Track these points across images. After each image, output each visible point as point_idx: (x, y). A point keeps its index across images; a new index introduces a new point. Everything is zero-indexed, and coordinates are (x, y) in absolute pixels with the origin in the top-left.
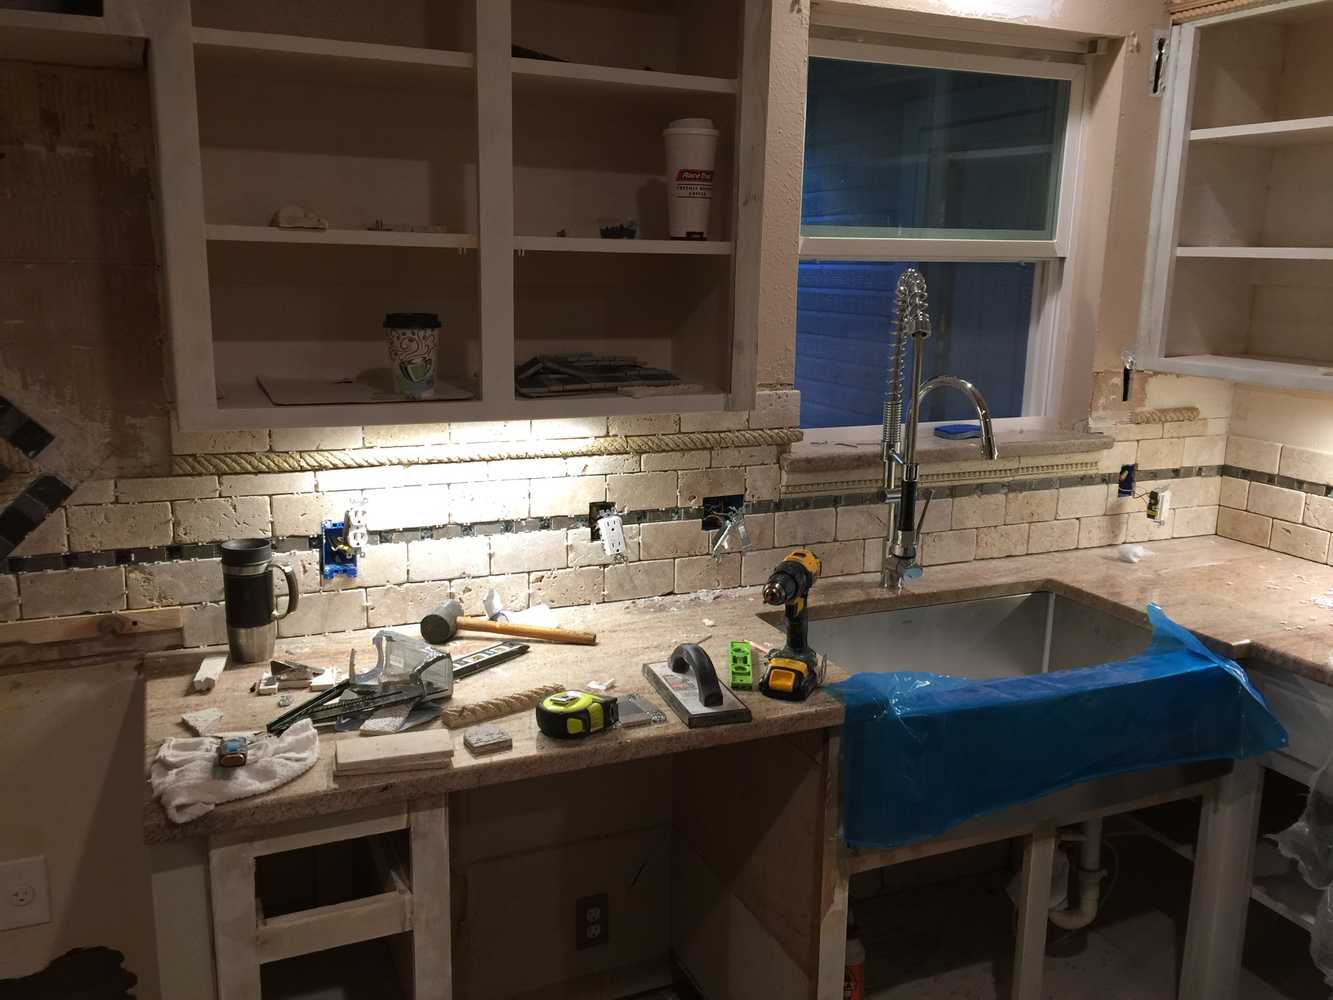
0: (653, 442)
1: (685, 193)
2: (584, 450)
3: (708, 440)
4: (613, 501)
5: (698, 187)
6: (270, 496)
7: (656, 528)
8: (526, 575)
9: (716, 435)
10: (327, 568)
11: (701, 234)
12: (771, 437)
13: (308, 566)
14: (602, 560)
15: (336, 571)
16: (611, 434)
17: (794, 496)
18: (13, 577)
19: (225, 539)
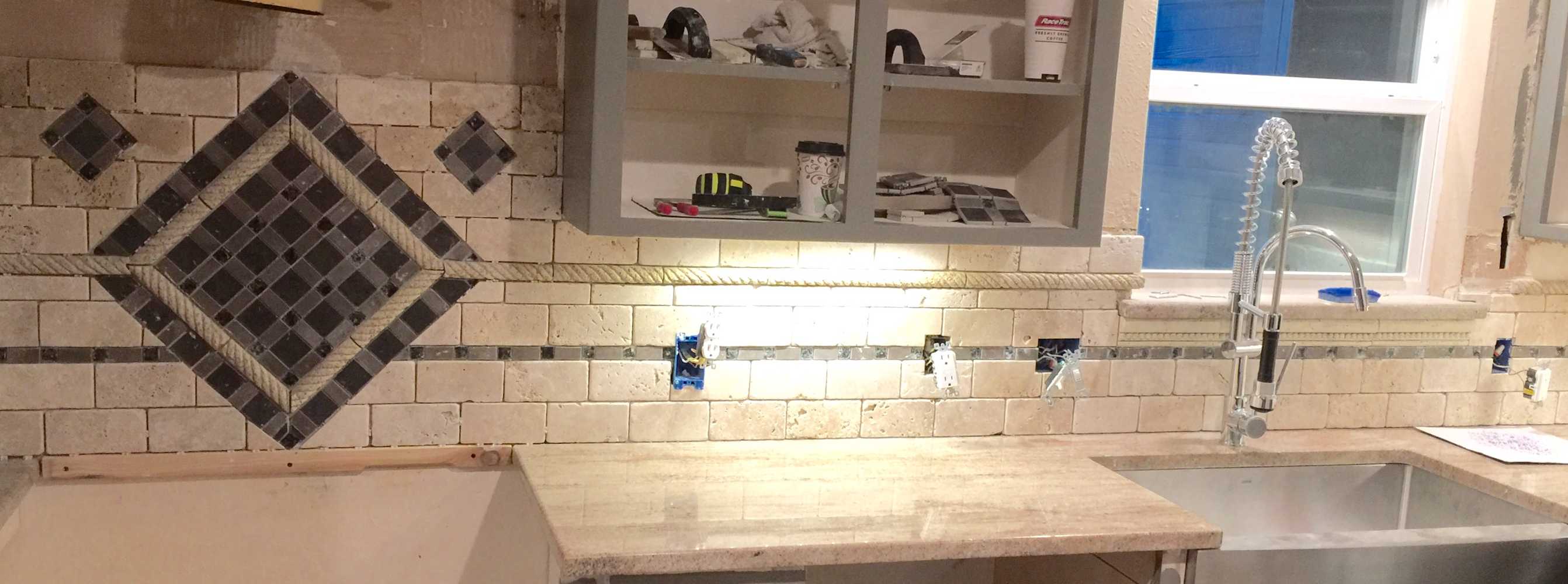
0: (991, 280)
1: (1044, 37)
2: (924, 282)
3: (1046, 280)
4: (948, 335)
5: (1056, 32)
6: (634, 306)
7: (989, 366)
8: (860, 402)
9: (1055, 276)
10: (677, 380)
11: (1056, 76)
12: (1111, 281)
13: (660, 375)
14: (934, 393)
15: (685, 383)
16: (950, 268)
17: (1132, 344)
18: (412, 363)
19: (591, 343)
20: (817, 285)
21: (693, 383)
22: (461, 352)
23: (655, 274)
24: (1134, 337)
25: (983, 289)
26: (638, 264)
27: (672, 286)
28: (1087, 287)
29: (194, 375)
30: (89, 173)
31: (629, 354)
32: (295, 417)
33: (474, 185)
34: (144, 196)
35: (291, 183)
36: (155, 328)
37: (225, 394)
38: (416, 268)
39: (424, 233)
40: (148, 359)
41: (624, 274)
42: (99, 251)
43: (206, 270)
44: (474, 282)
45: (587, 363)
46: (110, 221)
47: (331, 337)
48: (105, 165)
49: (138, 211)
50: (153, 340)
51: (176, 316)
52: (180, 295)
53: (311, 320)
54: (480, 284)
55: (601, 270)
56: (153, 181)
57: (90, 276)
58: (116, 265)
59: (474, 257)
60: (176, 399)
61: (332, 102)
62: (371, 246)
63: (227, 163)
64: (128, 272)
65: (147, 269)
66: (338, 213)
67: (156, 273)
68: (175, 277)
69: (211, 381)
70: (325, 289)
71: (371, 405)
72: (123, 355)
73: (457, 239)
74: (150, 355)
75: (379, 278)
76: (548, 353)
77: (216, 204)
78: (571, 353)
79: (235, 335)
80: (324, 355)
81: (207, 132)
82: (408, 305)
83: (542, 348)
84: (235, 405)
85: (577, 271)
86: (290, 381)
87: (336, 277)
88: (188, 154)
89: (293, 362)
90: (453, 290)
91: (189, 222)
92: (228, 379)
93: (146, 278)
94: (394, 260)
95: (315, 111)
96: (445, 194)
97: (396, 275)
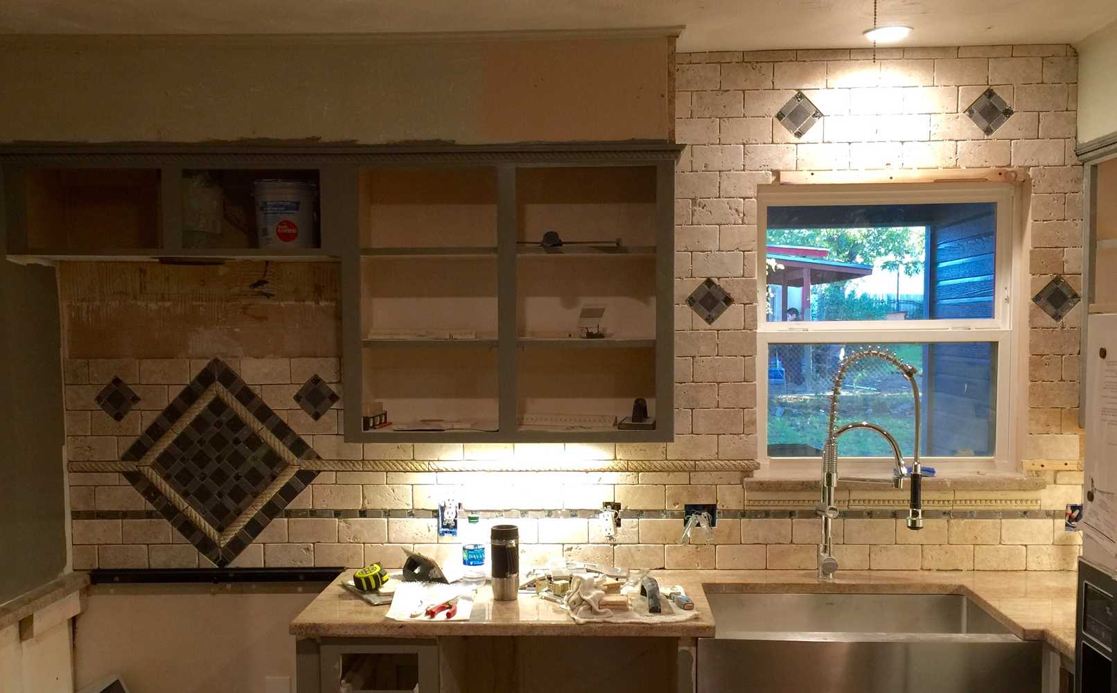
0: (646, 465)
2: (599, 468)
3: (686, 465)
4: (620, 502)
6: (412, 485)
7: (650, 522)
8: (561, 545)
9: (692, 463)
10: (441, 530)
12: (735, 465)
13: (431, 527)
15: (446, 532)
16: (618, 458)
17: (755, 508)
18: (286, 520)
19: (388, 508)
20: (513, 471)
21: (451, 532)
22: (313, 513)
23: (423, 465)
24: (756, 503)
25: (641, 471)
26: (413, 459)
27: (435, 473)
28: (717, 469)
29: (170, 526)
30: (118, 417)
31: (411, 514)
32: (224, 550)
33: (317, 416)
34: (144, 429)
35: (218, 419)
36: (151, 500)
37: (188, 538)
38: (286, 465)
39: (289, 444)
40: (148, 517)
41: (404, 465)
42: (123, 459)
43: (177, 468)
44: (319, 472)
45: (386, 519)
46: (129, 442)
47: (241, 504)
48: (126, 413)
49: (142, 437)
50: (150, 507)
51: (160, 493)
52: (163, 482)
53: (231, 495)
54: (322, 473)
55: (391, 464)
56: (150, 418)
57: (119, 472)
58: (131, 466)
59: (319, 458)
60: (162, 539)
61: (237, 372)
62: (262, 452)
63: (185, 410)
64: (137, 470)
65: (146, 467)
66: (243, 434)
67: (151, 470)
68: (160, 472)
69: (179, 529)
70: (238, 477)
71: (264, 544)
72: (136, 515)
73: (308, 447)
74: (149, 515)
75: (264, 470)
76: (363, 513)
77: (180, 431)
78: (377, 513)
79: (192, 504)
80: (238, 515)
81: (175, 392)
82: (282, 486)
83: (360, 511)
84: (193, 542)
85: (376, 464)
86: (220, 530)
87: (243, 470)
88: (165, 405)
89: (222, 518)
90: (307, 477)
91: (166, 442)
92: (188, 528)
93: (146, 472)
94: (273, 460)
95: (229, 378)
96: (300, 422)
97: (275, 469)
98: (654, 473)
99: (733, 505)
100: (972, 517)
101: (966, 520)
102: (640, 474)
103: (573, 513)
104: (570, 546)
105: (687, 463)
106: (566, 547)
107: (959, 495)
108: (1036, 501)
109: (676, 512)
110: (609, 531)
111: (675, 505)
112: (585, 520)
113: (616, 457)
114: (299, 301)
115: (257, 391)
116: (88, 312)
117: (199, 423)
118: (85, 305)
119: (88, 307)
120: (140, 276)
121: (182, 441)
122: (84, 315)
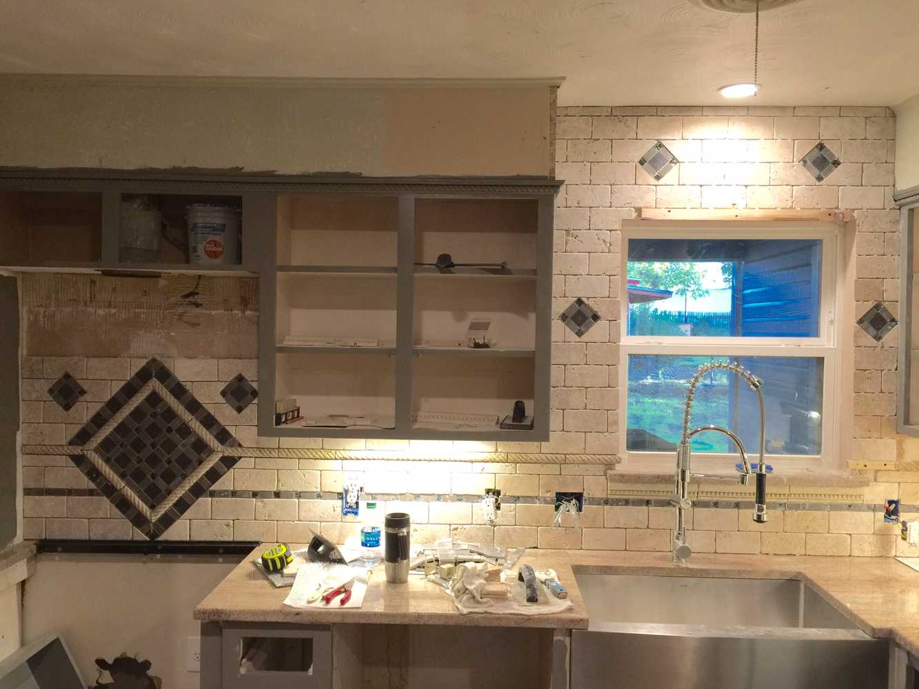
0: (523, 458)
2: (482, 459)
4: (499, 489)
6: (321, 471)
7: (526, 507)
8: (449, 526)
9: (563, 456)
10: (345, 511)
12: (599, 459)
13: (335, 508)
15: (349, 512)
17: (617, 497)
18: (210, 499)
19: (299, 490)
20: (408, 460)
21: (353, 512)
22: (234, 494)
23: (330, 454)
24: (618, 493)
25: (519, 463)
26: (322, 449)
27: (340, 461)
28: (584, 463)
29: (109, 503)
31: (319, 496)
32: (155, 524)
33: (240, 410)
34: (89, 417)
35: (154, 410)
36: (93, 480)
37: (123, 513)
38: (212, 452)
39: (215, 433)
40: (90, 495)
41: (314, 454)
43: (116, 452)
44: (240, 458)
45: (297, 500)
46: (76, 429)
47: (171, 485)
48: (74, 404)
49: (87, 425)
50: (92, 486)
51: (102, 474)
52: (104, 464)
53: (163, 477)
54: (242, 459)
55: (302, 452)
56: (95, 408)
57: (66, 455)
58: (77, 451)
59: (240, 445)
60: (101, 514)
61: (172, 371)
62: (191, 440)
63: (126, 402)
64: (81, 454)
65: (89, 452)
66: (175, 424)
67: (93, 454)
68: (102, 456)
69: (117, 506)
70: (169, 462)
71: (190, 520)
72: (80, 493)
73: (231, 436)
74: (91, 493)
75: (193, 456)
76: (277, 495)
77: (120, 420)
78: (289, 495)
79: (129, 484)
80: (168, 494)
81: (117, 387)
82: (207, 469)
83: (275, 492)
84: (128, 518)
85: (290, 452)
86: (152, 507)
87: (174, 456)
88: (108, 397)
89: (154, 496)
90: (229, 462)
91: (107, 430)
92: (124, 505)
93: (89, 456)
94: (201, 448)
95: (164, 375)
96: (225, 414)
97: (202, 454)
98: (530, 465)
99: (599, 494)
100: (804, 508)
101: (799, 511)
102: (518, 465)
103: (459, 498)
104: (456, 526)
105: (558, 456)
106: (453, 527)
107: (793, 490)
108: (860, 496)
109: (548, 499)
110: (490, 516)
111: (547, 492)
112: (469, 504)
113: (497, 450)
114: (228, 310)
115: (188, 387)
116: (44, 317)
117: (137, 414)
118: (42, 310)
119: (45, 312)
120: (91, 286)
121: (121, 428)
122: (41, 318)
